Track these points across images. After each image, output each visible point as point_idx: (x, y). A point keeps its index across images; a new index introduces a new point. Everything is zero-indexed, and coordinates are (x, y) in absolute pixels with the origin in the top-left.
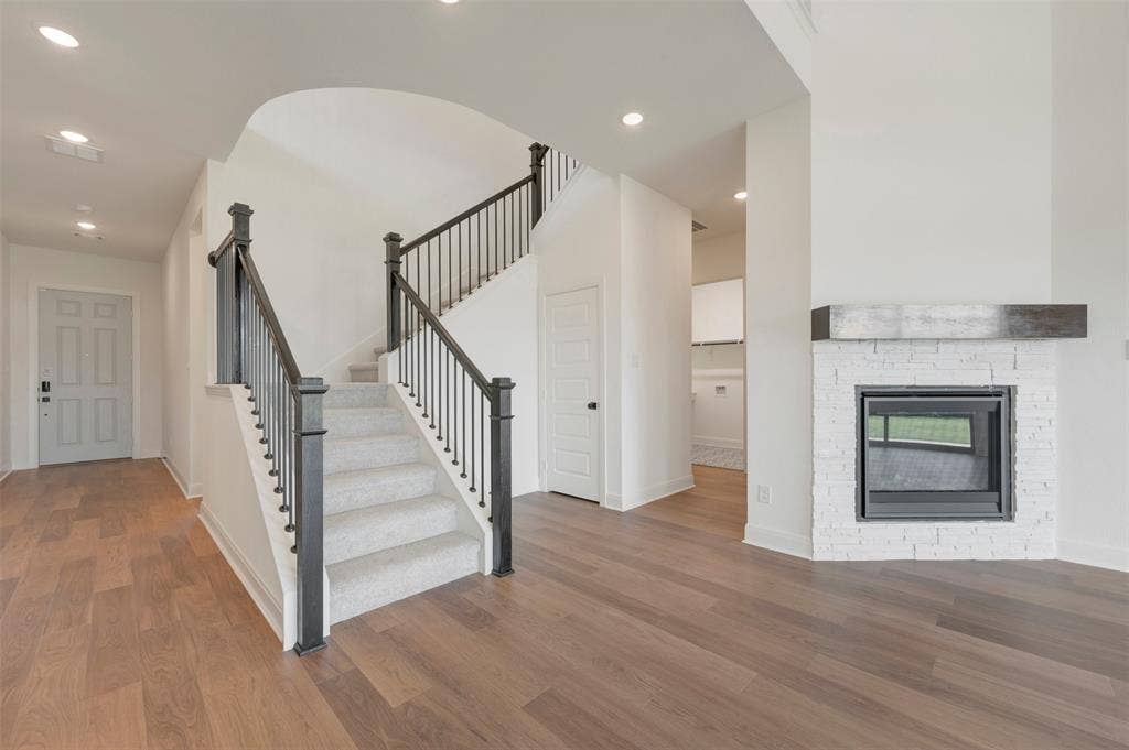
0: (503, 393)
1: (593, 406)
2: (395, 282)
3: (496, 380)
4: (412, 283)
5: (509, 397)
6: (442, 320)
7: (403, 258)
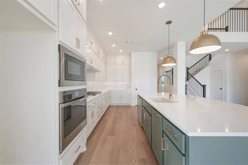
0: (205, 86)
1: (221, 89)
2: (188, 73)
3: (204, 85)
4: (190, 73)
5: (205, 87)
6: (194, 77)
7: (189, 70)
